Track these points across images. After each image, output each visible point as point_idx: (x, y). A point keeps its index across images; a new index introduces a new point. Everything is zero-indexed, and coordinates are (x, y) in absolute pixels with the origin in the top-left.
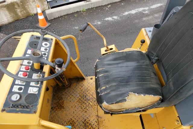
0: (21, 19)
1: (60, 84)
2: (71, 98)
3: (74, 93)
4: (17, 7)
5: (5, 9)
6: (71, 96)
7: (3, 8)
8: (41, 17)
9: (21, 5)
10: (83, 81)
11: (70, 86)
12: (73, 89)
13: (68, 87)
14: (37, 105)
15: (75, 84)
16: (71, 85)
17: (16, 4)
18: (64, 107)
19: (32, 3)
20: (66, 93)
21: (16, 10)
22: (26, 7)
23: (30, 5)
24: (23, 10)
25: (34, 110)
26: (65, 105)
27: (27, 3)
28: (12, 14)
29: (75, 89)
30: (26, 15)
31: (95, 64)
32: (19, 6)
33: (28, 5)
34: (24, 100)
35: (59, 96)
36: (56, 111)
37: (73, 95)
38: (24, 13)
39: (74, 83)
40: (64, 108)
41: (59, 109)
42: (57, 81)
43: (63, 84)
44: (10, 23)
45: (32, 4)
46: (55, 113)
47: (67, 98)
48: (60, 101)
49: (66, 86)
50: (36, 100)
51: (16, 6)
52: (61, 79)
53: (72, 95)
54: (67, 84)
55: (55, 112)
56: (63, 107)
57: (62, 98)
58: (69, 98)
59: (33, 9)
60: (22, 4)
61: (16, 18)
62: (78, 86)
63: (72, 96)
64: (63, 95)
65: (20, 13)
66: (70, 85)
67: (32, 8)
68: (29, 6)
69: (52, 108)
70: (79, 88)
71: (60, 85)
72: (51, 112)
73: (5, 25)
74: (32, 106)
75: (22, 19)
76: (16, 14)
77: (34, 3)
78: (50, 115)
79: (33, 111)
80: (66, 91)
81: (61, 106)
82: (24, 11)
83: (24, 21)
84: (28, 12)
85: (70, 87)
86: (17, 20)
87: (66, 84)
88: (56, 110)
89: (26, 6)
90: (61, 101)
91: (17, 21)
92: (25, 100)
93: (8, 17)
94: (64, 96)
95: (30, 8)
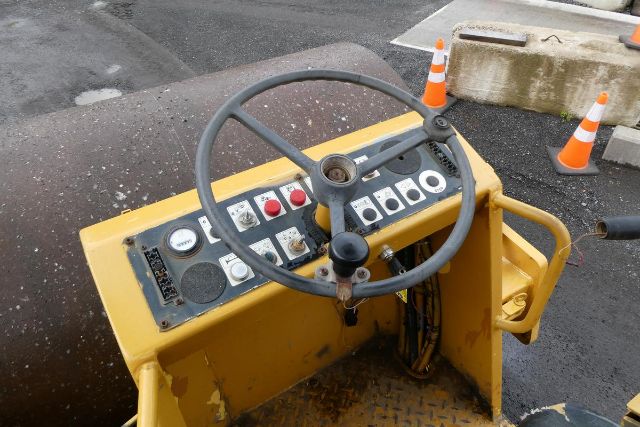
0: (524, 110)
1: (403, 347)
2: (385, 417)
3: (412, 417)
4: (542, 74)
5: (508, 62)
6: (391, 413)
7: (503, 59)
8: (583, 135)
9: (559, 73)
10: (480, 417)
11: (424, 381)
12: (421, 403)
13: (414, 379)
14: (192, 313)
15: (444, 395)
16: (431, 386)
17: (543, 65)
18: (341, 419)
19: (596, 84)
20: (389, 386)
21: (532, 79)
22: (568, 85)
23: (584, 85)
24: (550, 90)
25: (172, 318)
26: (347, 417)
27: (582, 76)
28: (514, 85)
29: (427, 408)
30: (546, 106)
31: (533, 412)
32: (549, 73)
33: (578, 83)
34: (189, 266)
35: (364, 373)
36: (311, 402)
37: (399, 419)
38: (546, 100)
39: (443, 389)
40: (335, 420)
41: (322, 406)
42: (403, 328)
43: (410, 354)
44: (489, 105)
45: (592, 86)
46: (301, 401)
47: (376, 405)
48: (350, 387)
49: (415, 371)
50: (206, 299)
51: (540, 69)
52: (420, 334)
53: (398, 413)
54: (420, 368)
55: (307, 398)
56: (339, 413)
57: (362, 388)
58: (379, 410)
59: (584, 101)
60: (563, 70)
61: (515, 102)
62: (443, 412)
63: (396, 418)
64: (376, 384)
65: (537, 92)
66: (427, 382)
67: (582, 98)
68: (580, 88)
69: (312, 381)
70: (442, 421)
71: (401, 350)
72: (300, 385)
73: (474, 102)
74: (180, 303)
75: (528, 111)
76: (524, 91)
77: (600, 86)
78: (289, 392)
79: (167, 317)
80: (394, 382)
81: (336, 406)
82: (552, 94)
83: (527, 118)
84: (560, 103)
85: (420, 388)
86: (513, 107)
87: (418, 365)
88: (316, 398)
89: (571, 82)
90: (354, 394)
91: (509, 107)
92: (191, 271)
93: (498, 86)
94: (374, 390)
95: (576, 95)
